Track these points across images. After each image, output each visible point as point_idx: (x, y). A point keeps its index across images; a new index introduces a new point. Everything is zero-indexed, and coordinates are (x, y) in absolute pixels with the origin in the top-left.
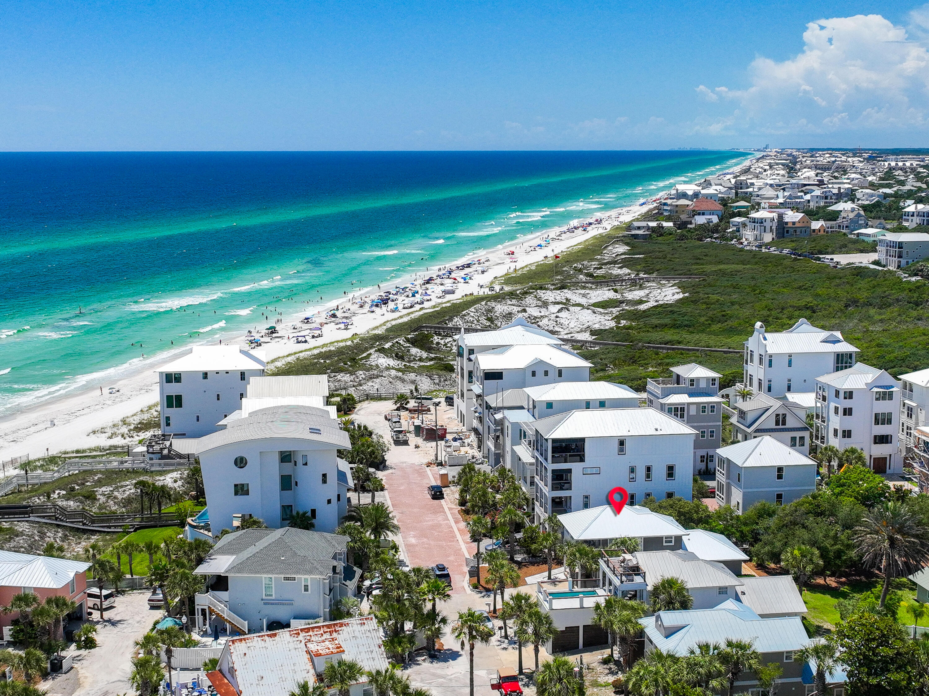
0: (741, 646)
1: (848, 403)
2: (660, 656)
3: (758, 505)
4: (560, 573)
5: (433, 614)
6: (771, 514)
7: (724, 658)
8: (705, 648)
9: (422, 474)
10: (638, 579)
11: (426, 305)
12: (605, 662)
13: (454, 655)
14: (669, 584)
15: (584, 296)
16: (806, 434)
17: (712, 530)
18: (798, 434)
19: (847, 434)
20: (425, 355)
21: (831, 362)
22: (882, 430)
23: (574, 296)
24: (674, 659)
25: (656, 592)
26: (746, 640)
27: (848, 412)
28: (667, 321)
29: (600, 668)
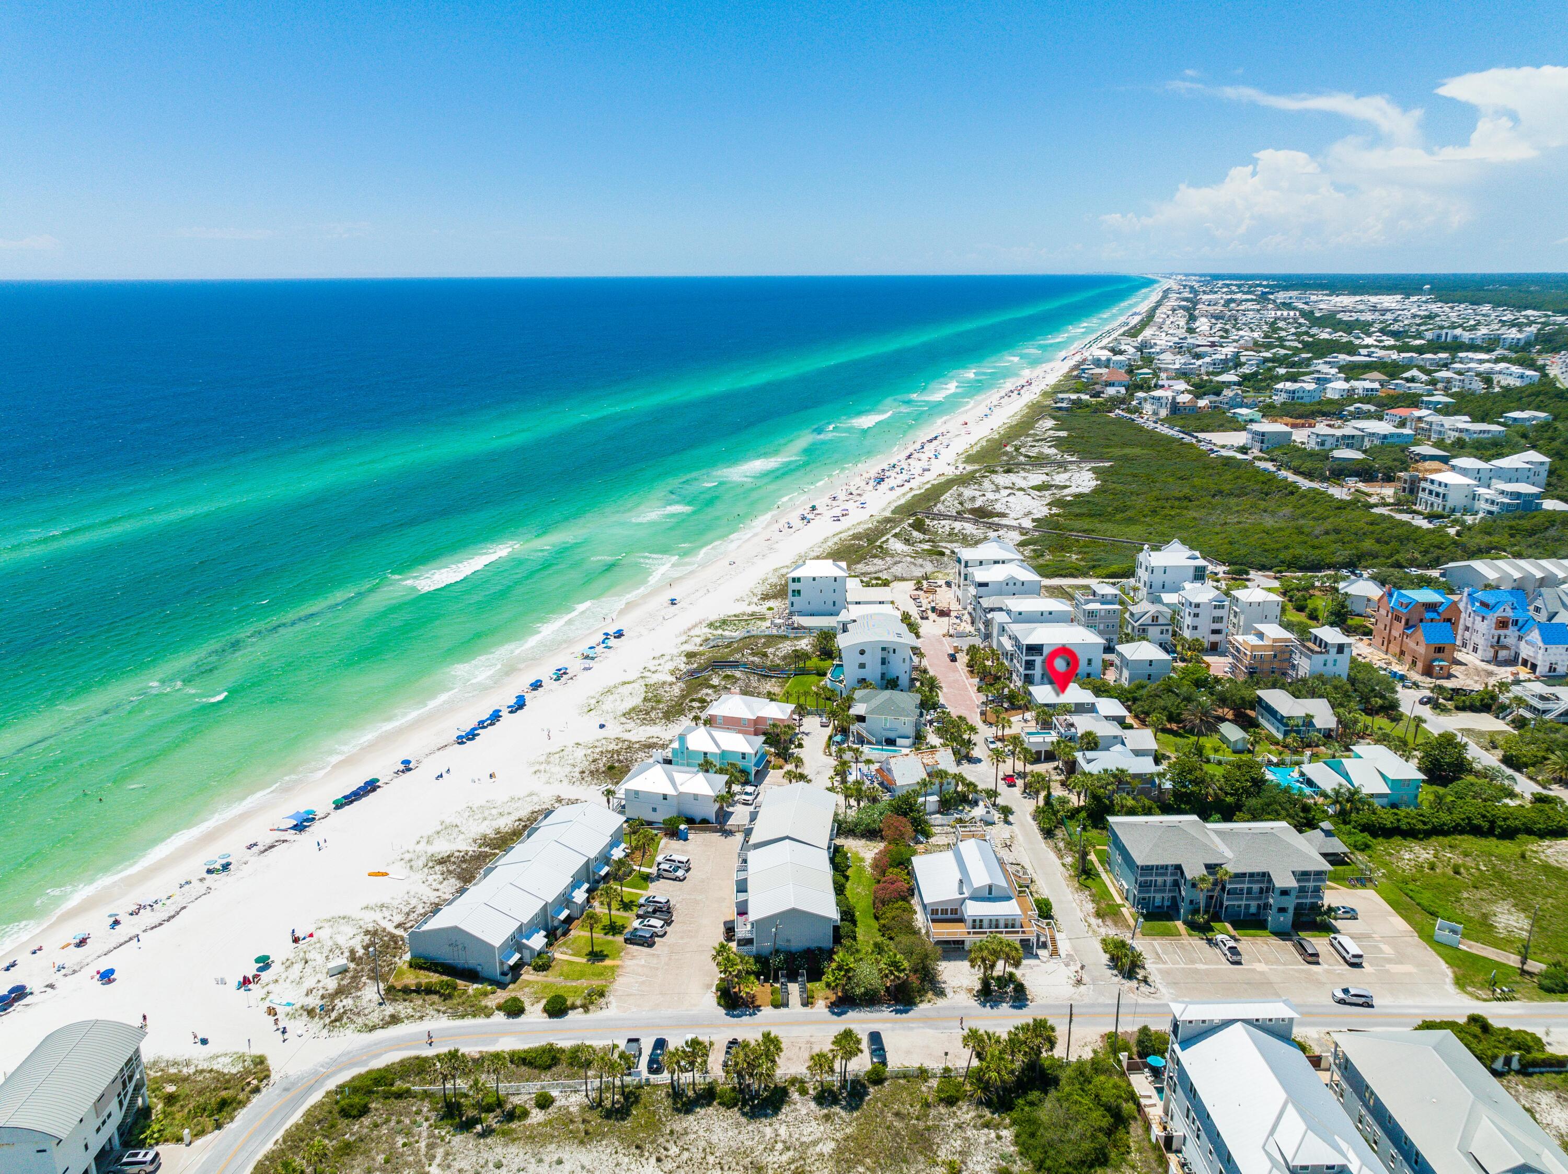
0: (1122, 771)
1: (1196, 610)
2: (1085, 773)
3: (1137, 682)
4: (1028, 715)
5: (969, 741)
6: (1143, 687)
7: (1115, 776)
8: (1106, 771)
9: (941, 643)
10: (1073, 730)
11: (913, 484)
12: (1055, 769)
13: (979, 761)
14: (1088, 734)
15: (1025, 478)
16: (1170, 628)
17: (1111, 697)
18: (1165, 628)
19: (1195, 628)
20: (922, 536)
21: (1191, 573)
22: (1216, 626)
23: (1016, 479)
24: (1092, 775)
25: (1082, 737)
26: (1125, 768)
27: (1196, 615)
28: (1084, 510)
29: (1053, 772)
